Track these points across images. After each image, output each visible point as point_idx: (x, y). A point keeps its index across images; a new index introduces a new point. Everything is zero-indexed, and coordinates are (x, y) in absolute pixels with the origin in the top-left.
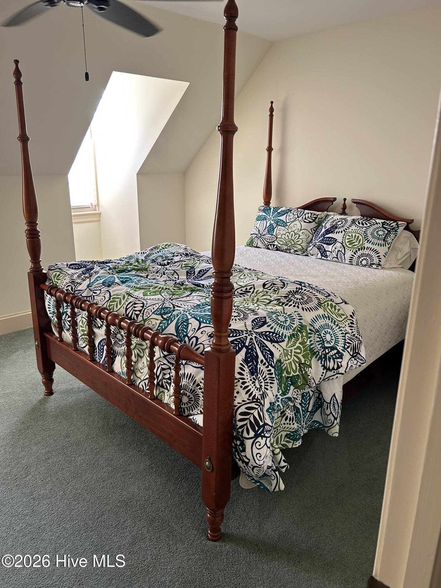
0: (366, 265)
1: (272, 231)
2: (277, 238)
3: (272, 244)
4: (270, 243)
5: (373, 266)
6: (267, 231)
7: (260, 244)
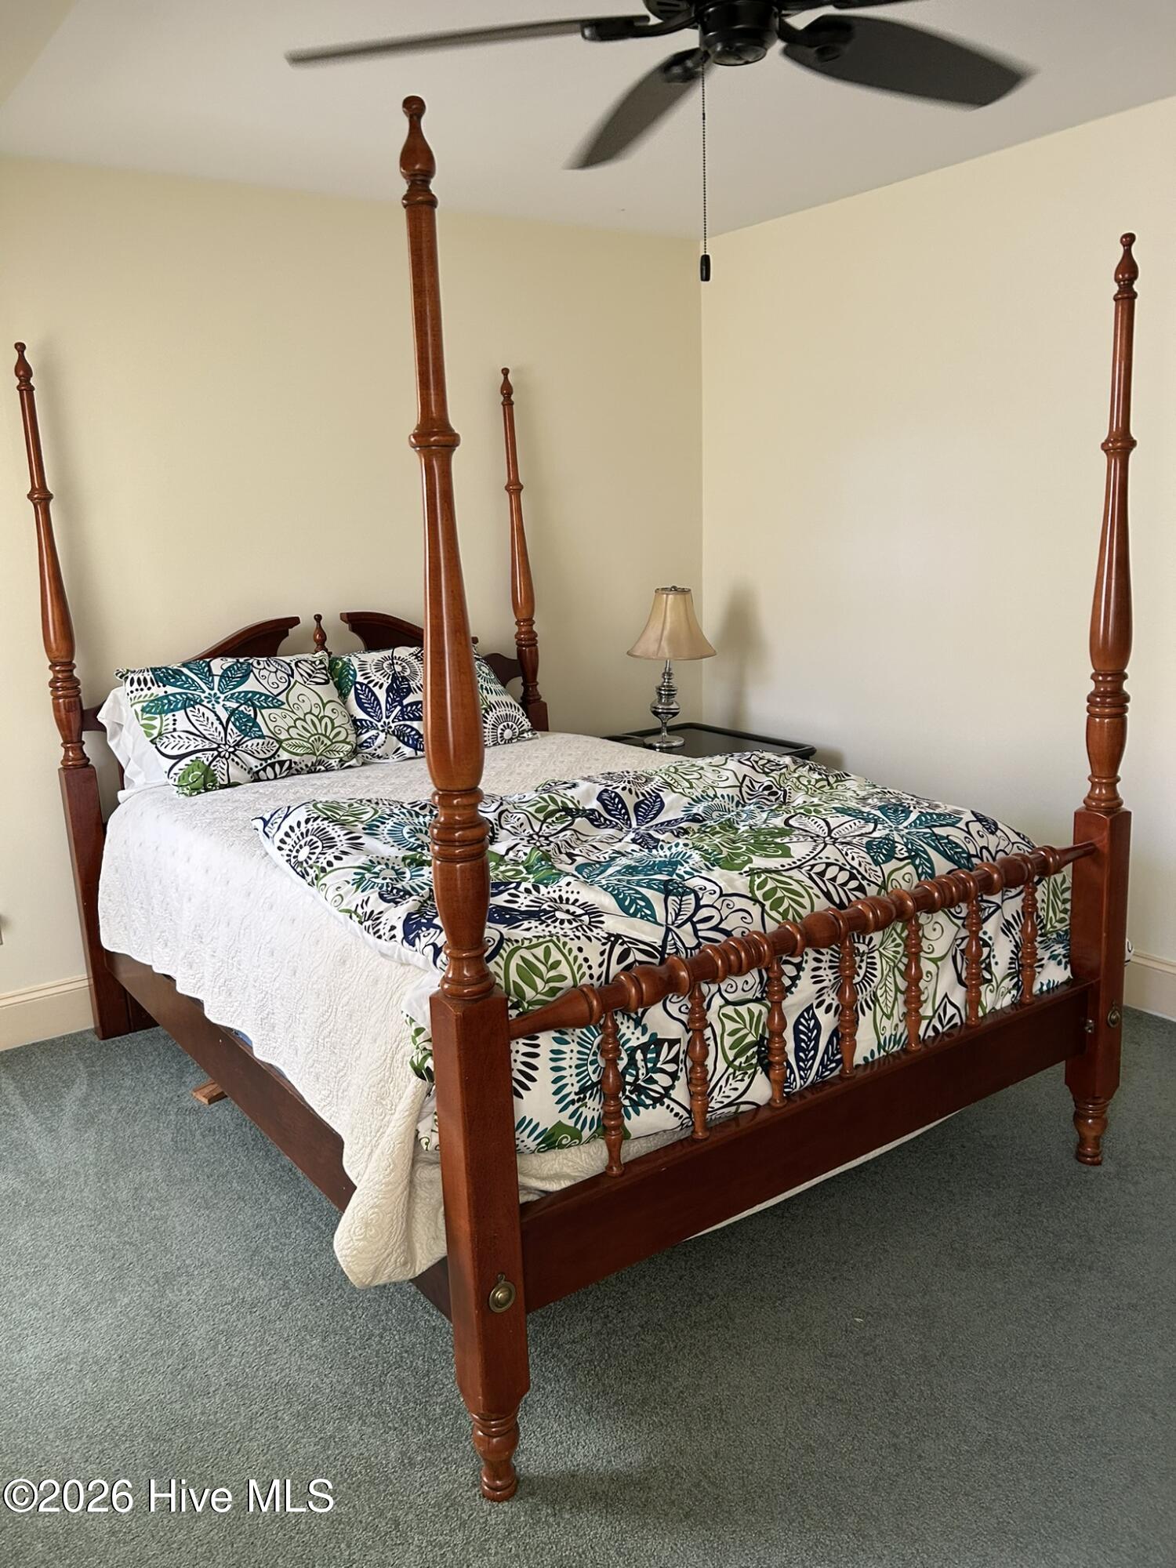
0: (512, 739)
1: (251, 727)
2: (280, 742)
3: (274, 763)
4: (269, 761)
5: (525, 735)
6: (235, 730)
7: (236, 773)
